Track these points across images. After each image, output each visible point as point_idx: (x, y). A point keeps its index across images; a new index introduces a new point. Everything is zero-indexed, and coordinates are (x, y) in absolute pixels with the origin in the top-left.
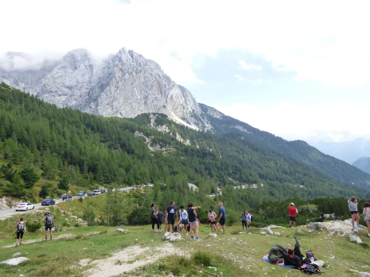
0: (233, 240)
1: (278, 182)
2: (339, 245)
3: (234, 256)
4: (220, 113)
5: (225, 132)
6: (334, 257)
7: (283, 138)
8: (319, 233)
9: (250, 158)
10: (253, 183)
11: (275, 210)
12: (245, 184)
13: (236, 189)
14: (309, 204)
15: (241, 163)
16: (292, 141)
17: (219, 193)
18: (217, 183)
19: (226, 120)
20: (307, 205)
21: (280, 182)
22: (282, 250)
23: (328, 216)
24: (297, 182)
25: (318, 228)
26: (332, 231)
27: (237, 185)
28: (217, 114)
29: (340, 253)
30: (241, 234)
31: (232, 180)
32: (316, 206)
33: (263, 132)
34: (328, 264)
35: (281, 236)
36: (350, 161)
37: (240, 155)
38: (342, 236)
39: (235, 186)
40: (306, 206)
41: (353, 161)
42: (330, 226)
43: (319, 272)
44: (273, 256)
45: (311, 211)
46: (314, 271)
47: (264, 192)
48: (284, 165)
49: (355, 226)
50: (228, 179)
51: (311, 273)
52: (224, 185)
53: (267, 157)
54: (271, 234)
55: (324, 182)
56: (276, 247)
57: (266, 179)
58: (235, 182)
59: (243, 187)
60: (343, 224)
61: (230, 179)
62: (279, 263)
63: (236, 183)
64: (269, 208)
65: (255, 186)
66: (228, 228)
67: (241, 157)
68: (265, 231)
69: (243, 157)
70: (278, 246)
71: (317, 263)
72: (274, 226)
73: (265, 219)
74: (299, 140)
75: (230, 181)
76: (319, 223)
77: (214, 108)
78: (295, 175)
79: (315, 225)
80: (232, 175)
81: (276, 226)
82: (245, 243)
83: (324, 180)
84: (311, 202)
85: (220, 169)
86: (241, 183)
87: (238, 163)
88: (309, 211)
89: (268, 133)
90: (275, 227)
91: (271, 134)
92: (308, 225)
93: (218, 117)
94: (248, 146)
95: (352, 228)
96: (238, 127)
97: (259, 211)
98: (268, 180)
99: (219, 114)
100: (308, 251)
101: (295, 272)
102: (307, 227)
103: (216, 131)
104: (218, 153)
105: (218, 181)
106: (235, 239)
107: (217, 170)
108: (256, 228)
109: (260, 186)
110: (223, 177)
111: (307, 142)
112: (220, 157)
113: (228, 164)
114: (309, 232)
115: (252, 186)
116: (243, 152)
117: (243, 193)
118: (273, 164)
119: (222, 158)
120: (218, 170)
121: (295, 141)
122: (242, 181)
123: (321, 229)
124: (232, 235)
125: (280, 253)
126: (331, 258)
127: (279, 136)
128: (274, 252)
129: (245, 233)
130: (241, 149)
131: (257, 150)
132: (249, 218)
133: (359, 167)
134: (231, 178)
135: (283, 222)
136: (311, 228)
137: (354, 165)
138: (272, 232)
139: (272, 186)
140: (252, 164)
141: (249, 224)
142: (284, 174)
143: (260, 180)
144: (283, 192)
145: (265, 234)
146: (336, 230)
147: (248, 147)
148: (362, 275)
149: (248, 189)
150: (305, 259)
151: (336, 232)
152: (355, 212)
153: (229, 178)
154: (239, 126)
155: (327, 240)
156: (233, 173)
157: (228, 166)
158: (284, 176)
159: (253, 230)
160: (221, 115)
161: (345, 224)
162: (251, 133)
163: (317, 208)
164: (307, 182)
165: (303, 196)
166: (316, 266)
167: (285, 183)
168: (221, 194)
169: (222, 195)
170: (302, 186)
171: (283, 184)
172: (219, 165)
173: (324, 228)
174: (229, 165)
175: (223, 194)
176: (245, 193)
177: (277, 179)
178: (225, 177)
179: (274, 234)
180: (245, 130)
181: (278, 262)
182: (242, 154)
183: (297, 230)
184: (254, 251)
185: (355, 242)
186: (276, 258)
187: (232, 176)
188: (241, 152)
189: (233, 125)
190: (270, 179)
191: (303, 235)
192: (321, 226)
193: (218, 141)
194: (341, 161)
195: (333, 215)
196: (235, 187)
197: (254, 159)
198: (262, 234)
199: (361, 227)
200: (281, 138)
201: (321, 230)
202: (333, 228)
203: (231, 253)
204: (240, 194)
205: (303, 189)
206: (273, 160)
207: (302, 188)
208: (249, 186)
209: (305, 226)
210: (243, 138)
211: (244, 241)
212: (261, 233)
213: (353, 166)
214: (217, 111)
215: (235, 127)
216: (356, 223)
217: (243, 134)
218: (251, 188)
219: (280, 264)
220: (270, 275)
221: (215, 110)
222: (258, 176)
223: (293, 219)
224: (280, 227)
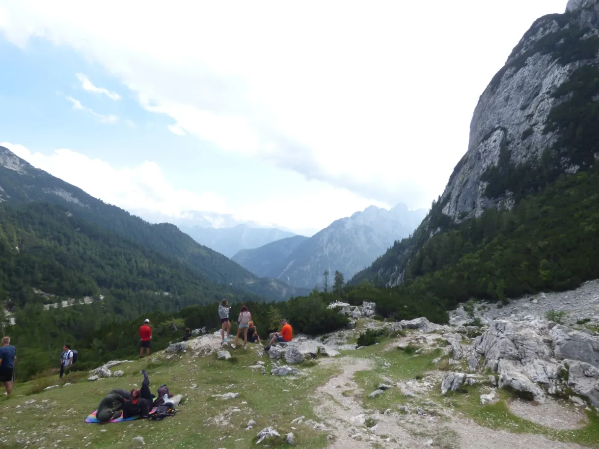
0: (29, 404)
1: (131, 290)
2: (204, 367)
3: (25, 435)
4: (22, 161)
5: (32, 200)
6: (195, 386)
7: (143, 219)
8: (181, 357)
9: (81, 250)
10: (85, 295)
11: (121, 336)
12: (69, 298)
13: (48, 309)
14: (174, 319)
15: (61, 261)
16: (156, 224)
17: (9, 321)
18: (6, 301)
19: (34, 176)
20: (171, 320)
21: (134, 290)
22: (121, 396)
23: (197, 331)
24: (159, 288)
25: (180, 350)
26: (197, 350)
27: (51, 302)
28: (14, 163)
29: (203, 379)
30: (48, 389)
31: (41, 292)
32: (183, 320)
33: (109, 206)
34: (187, 397)
35: (124, 375)
36: (229, 254)
37: (61, 245)
38: (209, 354)
39: (46, 303)
40: (169, 322)
41: (233, 255)
42: (196, 344)
43: (173, 413)
44: (106, 411)
45: (176, 328)
46: (166, 413)
47: (105, 308)
48: (141, 262)
49: (226, 337)
50: (32, 291)
51: (162, 417)
52: (22, 305)
53: (113, 250)
54: (107, 377)
55: (197, 284)
56: (112, 395)
57: (109, 287)
58: (46, 296)
59: (65, 304)
60: (211, 339)
61: (36, 292)
62: (114, 419)
63: (50, 297)
64: (110, 334)
65: (88, 300)
66: (22, 385)
67: (63, 249)
68: (97, 374)
69: (68, 250)
70: (115, 391)
71: (172, 401)
72: (115, 361)
73: (103, 353)
74: (167, 223)
75: (36, 295)
76: (183, 342)
77: (7, 149)
78: (158, 277)
79: (177, 346)
80: (41, 283)
81: (118, 362)
82: (55, 403)
83: (198, 281)
84: (176, 316)
85: (14, 273)
86: (61, 297)
87: (57, 260)
88: (174, 329)
89: (119, 208)
90: (116, 364)
91: (123, 210)
92: (167, 350)
93: (15, 168)
94: (79, 229)
95: (221, 341)
96: (60, 193)
97: (92, 343)
98: (112, 288)
99: (18, 163)
100: (161, 387)
101: (138, 425)
102: (166, 352)
103: (8, 197)
104: (11, 241)
105: (8, 297)
106: (33, 401)
107: (6, 275)
108: (81, 372)
109: (98, 299)
110: (20, 288)
111: (178, 226)
112: (15, 249)
113: (34, 263)
114: (167, 359)
115: (83, 301)
116: (69, 240)
117: (64, 316)
118: (123, 262)
119: (20, 251)
120: (10, 275)
121: (161, 224)
122: (62, 293)
123: (185, 351)
124: (28, 397)
125: (117, 401)
126: (193, 388)
127: (138, 215)
128: (107, 403)
129: (57, 386)
130: (65, 235)
131: (94, 236)
132: (69, 358)
133: (239, 262)
134: (40, 290)
135: (132, 353)
136: (170, 352)
137: (234, 260)
138: (109, 373)
139: (120, 297)
140: (85, 262)
141: (67, 368)
142: (141, 276)
143: (99, 288)
144: (138, 306)
145: (96, 379)
146: (203, 348)
147: (78, 232)
148: (225, 397)
149: (74, 307)
150: (156, 400)
151: (203, 351)
152: (226, 320)
153: (34, 289)
154: (63, 191)
155: (191, 364)
156: (44, 280)
157: (33, 268)
158: (140, 280)
159: (74, 377)
160: (23, 165)
161: (214, 337)
162: (86, 205)
163: (183, 323)
164: (175, 286)
165: (167, 307)
166: (170, 405)
167: (142, 291)
168: (13, 321)
169: (15, 325)
170: (166, 294)
171: (137, 293)
172: (13, 264)
173: (189, 349)
174: (36, 264)
175: (16, 321)
176: (67, 315)
177: (129, 285)
178: (24, 290)
179: (112, 376)
180: (76, 201)
181: (112, 418)
182: (65, 244)
183: (151, 360)
184: (70, 412)
185: (223, 359)
186: (110, 412)
187: (41, 286)
188: (64, 240)
189: (50, 189)
190: (117, 286)
191: (158, 366)
192: (184, 347)
193: (13, 217)
194: (220, 254)
195: (203, 330)
196: (47, 307)
197: (89, 253)
198: (92, 380)
199: (232, 338)
200: (139, 217)
201: (184, 353)
202: (199, 346)
203: (19, 431)
204: (57, 317)
205: (167, 298)
206: (125, 254)
207: (166, 296)
208: (77, 301)
209: (163, 352)
210: (70, 215)
211: (52, 399)
212: (89, 379)
213: (232, 261)
214: (15, 156)
215: (54, 192)
216: (226, 333)
217: (70, 207)
218: (81, 305)
219: (116, 420)
220: (96, 443)
221: (11, 155)
222: (95, 283)
223: (146, 344)
224: (126, 361)
